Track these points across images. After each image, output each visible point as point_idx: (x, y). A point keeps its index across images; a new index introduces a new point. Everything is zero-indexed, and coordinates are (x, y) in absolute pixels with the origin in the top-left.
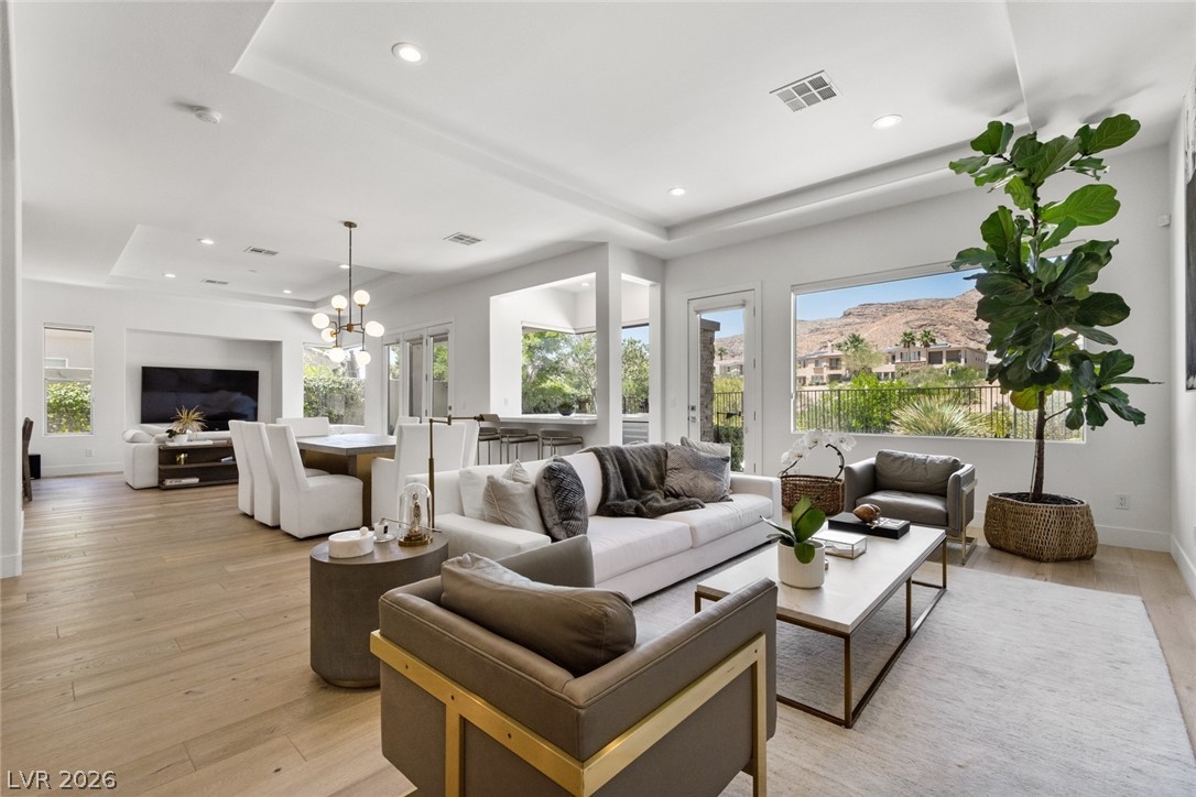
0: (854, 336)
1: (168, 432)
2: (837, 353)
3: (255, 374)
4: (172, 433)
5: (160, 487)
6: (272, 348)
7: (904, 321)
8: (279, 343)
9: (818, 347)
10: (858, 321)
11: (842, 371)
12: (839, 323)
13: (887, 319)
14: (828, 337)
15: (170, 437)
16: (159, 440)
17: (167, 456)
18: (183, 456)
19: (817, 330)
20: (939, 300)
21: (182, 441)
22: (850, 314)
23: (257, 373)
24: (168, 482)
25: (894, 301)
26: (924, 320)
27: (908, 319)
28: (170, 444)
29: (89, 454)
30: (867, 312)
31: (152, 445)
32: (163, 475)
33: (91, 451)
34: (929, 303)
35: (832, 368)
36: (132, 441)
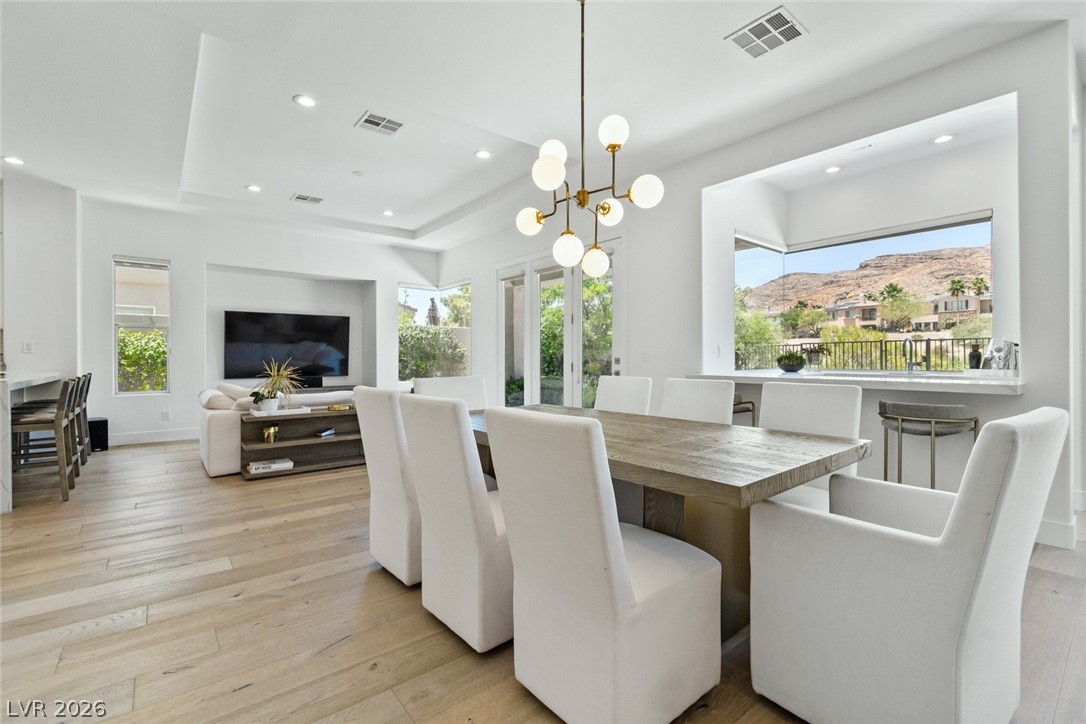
0: (891, 285)
1: (252, 395)
2: (870, 303)
3: (346, 320)
4: (258, 397)
5: (242, 475)
6: (364, 289)
7: (928, 271)
8: (372, 283)
9: (834, 299)
10: (876, 272)
11: (877, 322)
12: (855, 276)
13: (908, 270)
14: (844, 289)
15: (255, 402)
16: (241, 407)
17: (253, 430)
18: (272, 430)
19: (832, 282)
20: (965, 249)
21: (271, 409)
22: (866, 266)
23: (348, 318)
24: (255, 468)
25: (915, 252)
26: (951, 269)
27: (933, 270)
28: (257, 414)
29: (165, 416)
30: (885, 263)
31: (232, 414)
32: (247, 458)
33: (167, 414)
34: (955, 253)
35: (864, 319)
36: (209, 406)
